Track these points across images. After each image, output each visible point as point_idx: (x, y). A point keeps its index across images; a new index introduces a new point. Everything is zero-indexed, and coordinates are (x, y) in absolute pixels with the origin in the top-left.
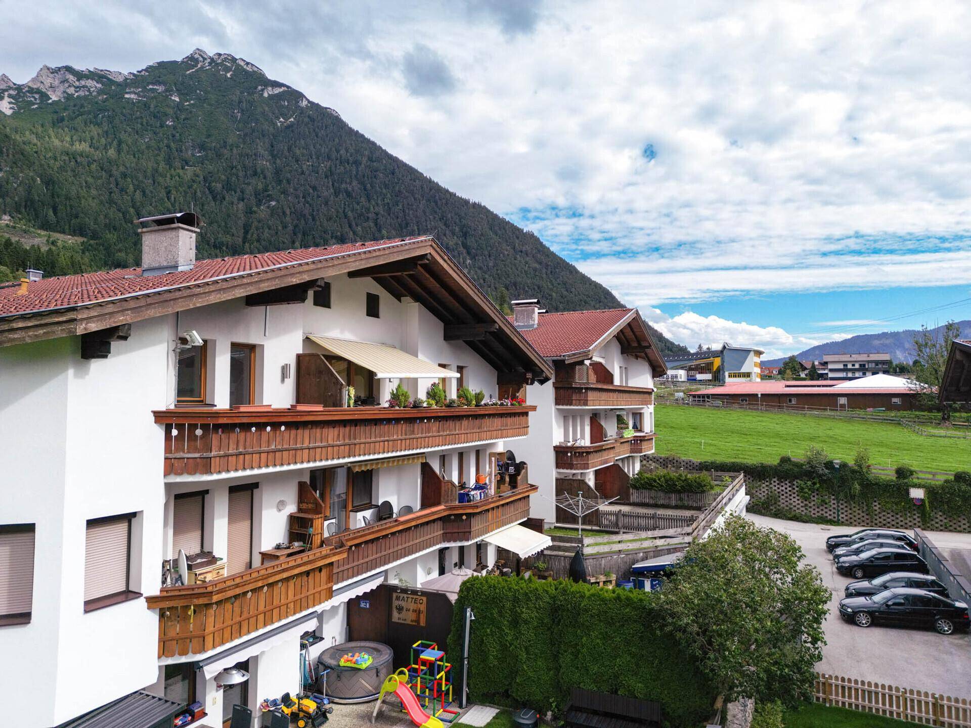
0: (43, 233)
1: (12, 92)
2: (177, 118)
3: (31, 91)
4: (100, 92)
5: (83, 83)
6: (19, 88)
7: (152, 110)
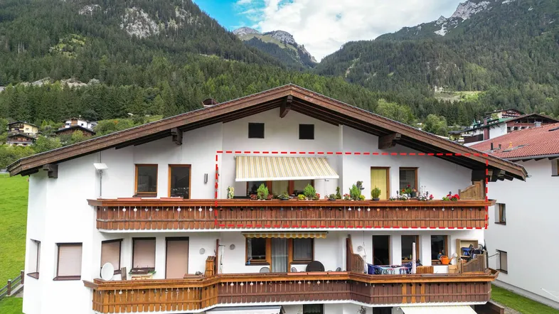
1: (445, 24)
3: (454, 19)
4: (488, 6)
5: (479, 5)
6: (448, 20)
7: (519, 5)
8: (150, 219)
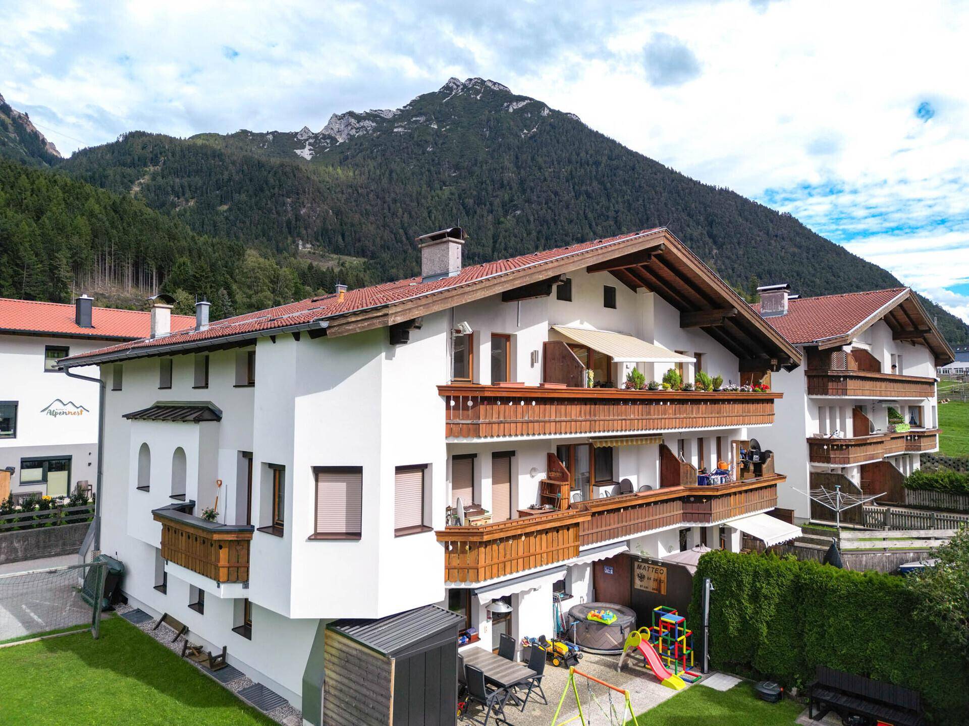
0: (335, 256)
1: (311, 141)
2: (436, 144)
3: (325, 137)
4: (375, 130)
5: (362, 124)
6: (316, 136)
7: (415, 139)
8: (526, 418)
